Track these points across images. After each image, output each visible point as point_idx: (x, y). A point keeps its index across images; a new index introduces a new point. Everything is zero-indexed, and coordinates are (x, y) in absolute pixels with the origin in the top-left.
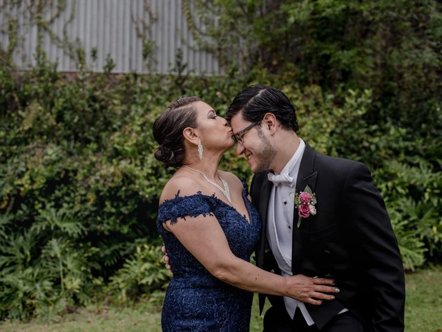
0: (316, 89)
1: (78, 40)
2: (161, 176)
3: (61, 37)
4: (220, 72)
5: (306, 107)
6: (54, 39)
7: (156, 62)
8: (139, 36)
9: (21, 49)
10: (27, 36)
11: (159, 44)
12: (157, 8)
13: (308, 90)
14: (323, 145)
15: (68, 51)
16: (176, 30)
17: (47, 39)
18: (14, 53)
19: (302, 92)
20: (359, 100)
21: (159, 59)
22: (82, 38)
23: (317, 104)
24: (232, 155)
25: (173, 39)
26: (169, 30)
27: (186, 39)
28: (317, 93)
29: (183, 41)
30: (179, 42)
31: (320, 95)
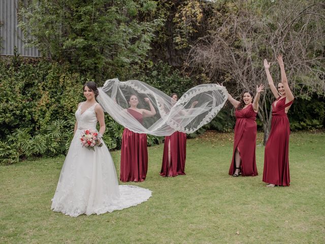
0: (77, 75)
2: (7, 113)
4: (39, 55)
5: (72, 83)
7: (3, 48)
11: (5, 39)
12: (3, 18)
16: (15, 31)
19: (71, 76)
21: (5, 47)
23: (77, 82)
24: (38, 104)
25: (12, 36)
26: (10, 31)
27: (20, 36)
28: (78, 77)
29: (18, 37)
30: (16, 37)
31: (79, 78)
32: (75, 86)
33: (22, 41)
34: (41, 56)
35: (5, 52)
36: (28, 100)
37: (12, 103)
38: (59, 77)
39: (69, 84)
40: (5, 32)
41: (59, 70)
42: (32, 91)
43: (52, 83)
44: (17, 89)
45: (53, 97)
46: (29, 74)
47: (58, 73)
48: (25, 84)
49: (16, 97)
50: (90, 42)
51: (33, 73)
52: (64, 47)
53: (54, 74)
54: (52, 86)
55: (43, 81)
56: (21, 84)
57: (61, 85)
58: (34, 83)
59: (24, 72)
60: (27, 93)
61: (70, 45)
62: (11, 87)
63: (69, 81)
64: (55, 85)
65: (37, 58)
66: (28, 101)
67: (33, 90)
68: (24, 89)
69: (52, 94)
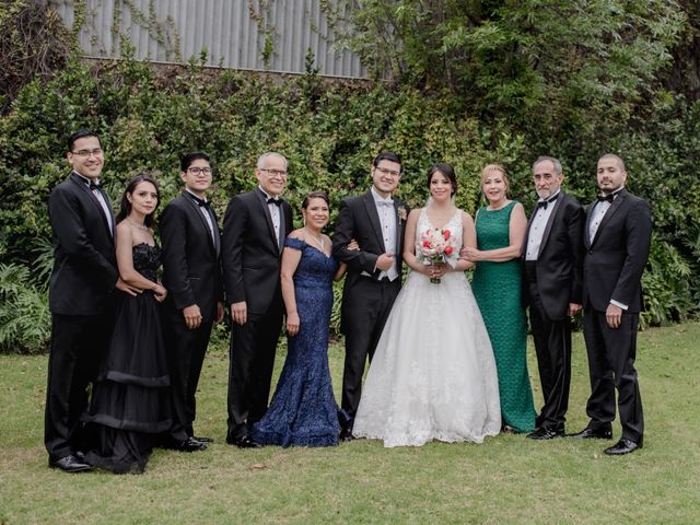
0: (472, 123)
1: (169, 19)
3: (147, 14)
5: (459, 145)
6: (137, 16)
7: (276, 55)
8: (253, 18)
9: (90, 28)
10: (99, 11)
11: (281, 31)
13: (462, 124)
14: (472, 191)
15: (156, 35)
16: (305, 12)
17: (127, 15)
18: (81, 32)
19: (457, 126)
20: (512, 145)
21: (280, 52)
22: (175, 17)
23: (472, 142)
25: (299, 25)
26: (294, 12)
27: (317, 25)
28: (474, 128)
29: (313, 29)
30: (308, 29)
31: (477, 131)
32: (468, 153)
33: (321, 37)
34: (366, 77)
35: (280, 64)
36: (344, 186)
37: (307, 191)
38: (422, 128)
39: (449, 147)
40: (283, 15)
41: (423, 109)
42: (353, 164)
43: (406, 142)
44: (317, 157)
45: (408, 180)
46: (348, 117)
47: (420, 117)
48: (337, 145)
49: (315, 177)
50: (514, 36)
51: (357, 116)
52: (445, 48)
53: (409, 119)
54: (405, 152)
55: (382, 137)
56: (328, 144)
57: (430, 148)
58: (358, 143)
59: (333, 112)
60: (341, 167)
61: (460, 42)
62: (300, 151)
63: (450, 140)
64: (412, 149)
65: (356, 81)
66: (343, 188)
67: (357, 160)
68: (334, 157)
69: (406, 173)
